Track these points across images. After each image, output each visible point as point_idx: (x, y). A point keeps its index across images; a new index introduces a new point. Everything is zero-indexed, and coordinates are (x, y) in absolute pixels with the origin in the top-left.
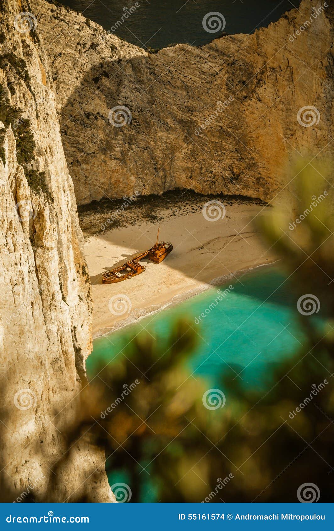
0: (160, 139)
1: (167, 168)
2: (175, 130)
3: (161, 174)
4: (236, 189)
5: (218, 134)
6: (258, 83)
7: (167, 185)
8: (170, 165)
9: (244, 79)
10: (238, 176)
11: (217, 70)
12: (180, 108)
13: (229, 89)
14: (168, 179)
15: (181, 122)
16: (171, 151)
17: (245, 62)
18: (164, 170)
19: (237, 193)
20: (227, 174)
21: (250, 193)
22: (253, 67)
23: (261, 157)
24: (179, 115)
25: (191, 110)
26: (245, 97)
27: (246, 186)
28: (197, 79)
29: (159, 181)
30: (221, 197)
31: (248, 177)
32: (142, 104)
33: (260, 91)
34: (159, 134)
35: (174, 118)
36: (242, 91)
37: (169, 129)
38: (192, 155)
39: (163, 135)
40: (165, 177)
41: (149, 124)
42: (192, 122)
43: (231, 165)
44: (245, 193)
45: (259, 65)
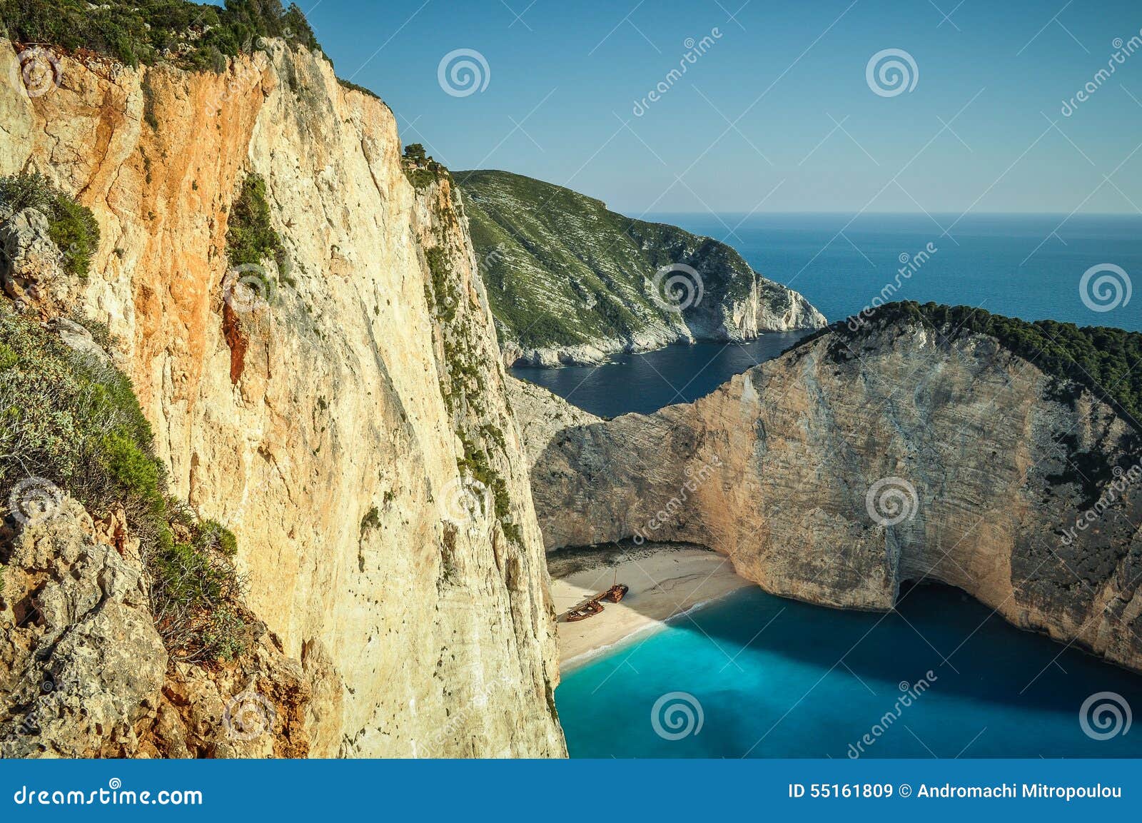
0: (616, 494)
1: (622, 518)
2: (628, 485)
3: (617, 524)
4: (682, 536)
5: (665, 488)
6: (699, 445)
7: (622, 533)
8: (625, 516)
9: (687, 441)
10: (684, 525)
11: (663, 434)
12: (632, 467)
13: (674, 450)
14: (624, 528)
15: (633, 478)
16: (626, 504)
17: (686, 427)
18: (619, 520)
19: (683, 540)
20: (675, 523)
21: (695, 539)
22: (694, 431)
23: (704, 507)
24: (632, 472)
25: (642, 468)
26: (688, 457)
27: (692, 534)
28: (646, 442)
29: (615, 530)
30: (670, 543)
31: (693, 526)
32: (599, 464)
33: (701, 451)
34: (615, 489)
35: (628, 475)
36: (685, 451)
37: (623, 485)
38: (644, 507)
39: (618, 490)
40: (621, 526)
41: (606, 480)
42: (642, 478)
43: (677, 515)
44: (690, 539)
45: (699, 430)
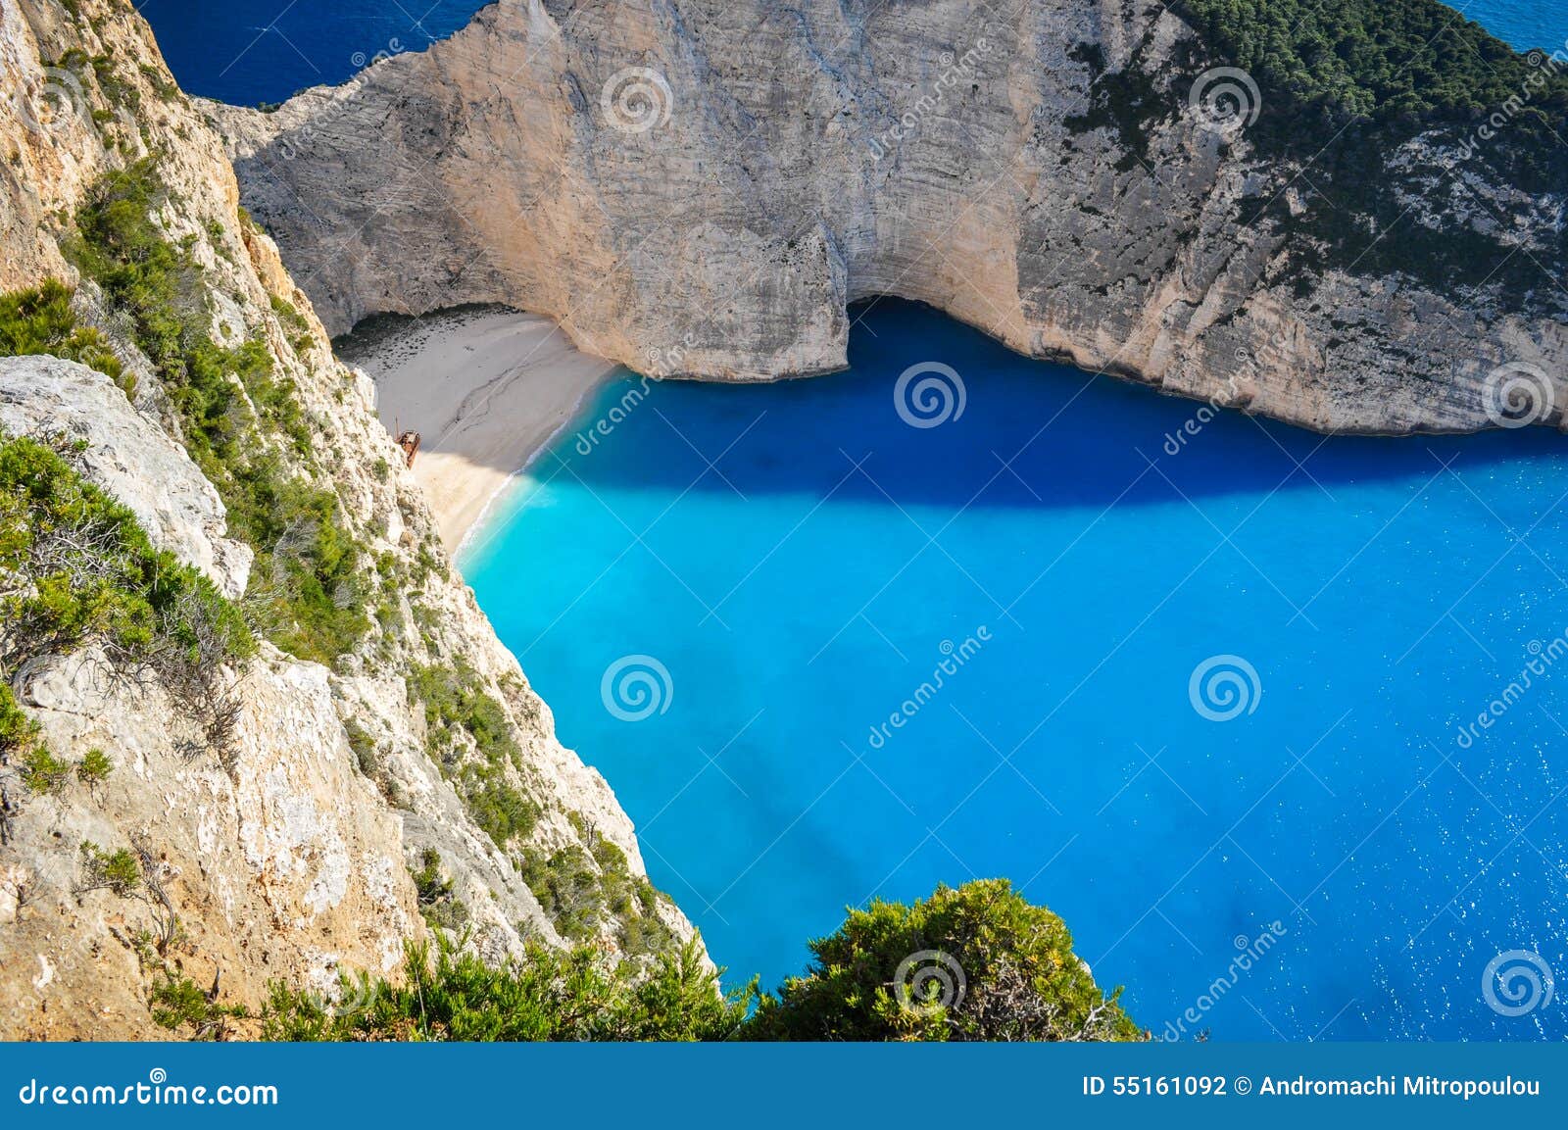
0: (326, 249)
1: (348, 290)
2: (344, 228)
3: (341, 301)
4: (459, 297)
5: (411, 219)
6: (454, 129)
7: (354, 314)
8: (351, 284)
9: (431, 126)
10: (458, 275)
11: (381, 117)
12: (343, 192)
13: (410, 146)
14: (354, 305)
15: (350, 213)
16: (347, 263)
17: (423, 99)
18: (344, 294)
19: (463, 301)
20: (442, 276)
21: (483, 297)
22: (439, 105)
23: (488, 240)
24: (344, 203)
25: (359, 192)
26: (439, 154)
27: (475, 288)
28: (354, 139)
29: (342, 314)
30: (441, 312)
31: (474, 273)
32: (280, 201)
33: (463, 141)
34: (323, 242)
35: (337, 209)
36: (430, 145)
37: (334, 230)
38: (381, 260)
39: (327, 241)
40: (349, 303)
41: (301, 229)
42: (366, 210)
43: (444, 262)
44: (475, 299)
45: (449, 100)
